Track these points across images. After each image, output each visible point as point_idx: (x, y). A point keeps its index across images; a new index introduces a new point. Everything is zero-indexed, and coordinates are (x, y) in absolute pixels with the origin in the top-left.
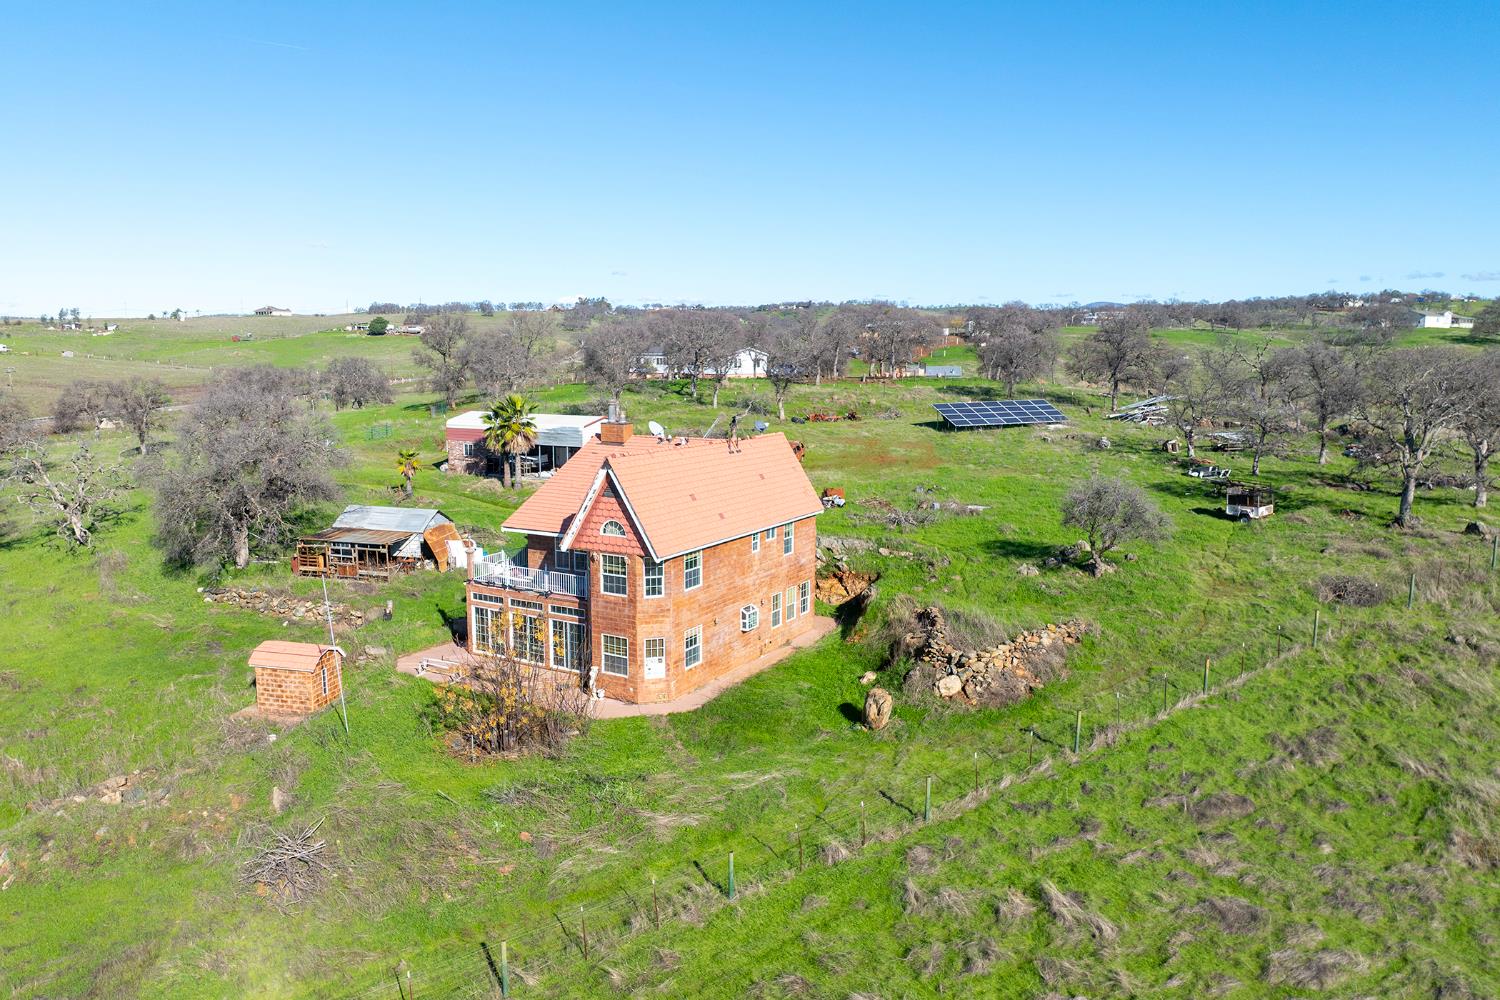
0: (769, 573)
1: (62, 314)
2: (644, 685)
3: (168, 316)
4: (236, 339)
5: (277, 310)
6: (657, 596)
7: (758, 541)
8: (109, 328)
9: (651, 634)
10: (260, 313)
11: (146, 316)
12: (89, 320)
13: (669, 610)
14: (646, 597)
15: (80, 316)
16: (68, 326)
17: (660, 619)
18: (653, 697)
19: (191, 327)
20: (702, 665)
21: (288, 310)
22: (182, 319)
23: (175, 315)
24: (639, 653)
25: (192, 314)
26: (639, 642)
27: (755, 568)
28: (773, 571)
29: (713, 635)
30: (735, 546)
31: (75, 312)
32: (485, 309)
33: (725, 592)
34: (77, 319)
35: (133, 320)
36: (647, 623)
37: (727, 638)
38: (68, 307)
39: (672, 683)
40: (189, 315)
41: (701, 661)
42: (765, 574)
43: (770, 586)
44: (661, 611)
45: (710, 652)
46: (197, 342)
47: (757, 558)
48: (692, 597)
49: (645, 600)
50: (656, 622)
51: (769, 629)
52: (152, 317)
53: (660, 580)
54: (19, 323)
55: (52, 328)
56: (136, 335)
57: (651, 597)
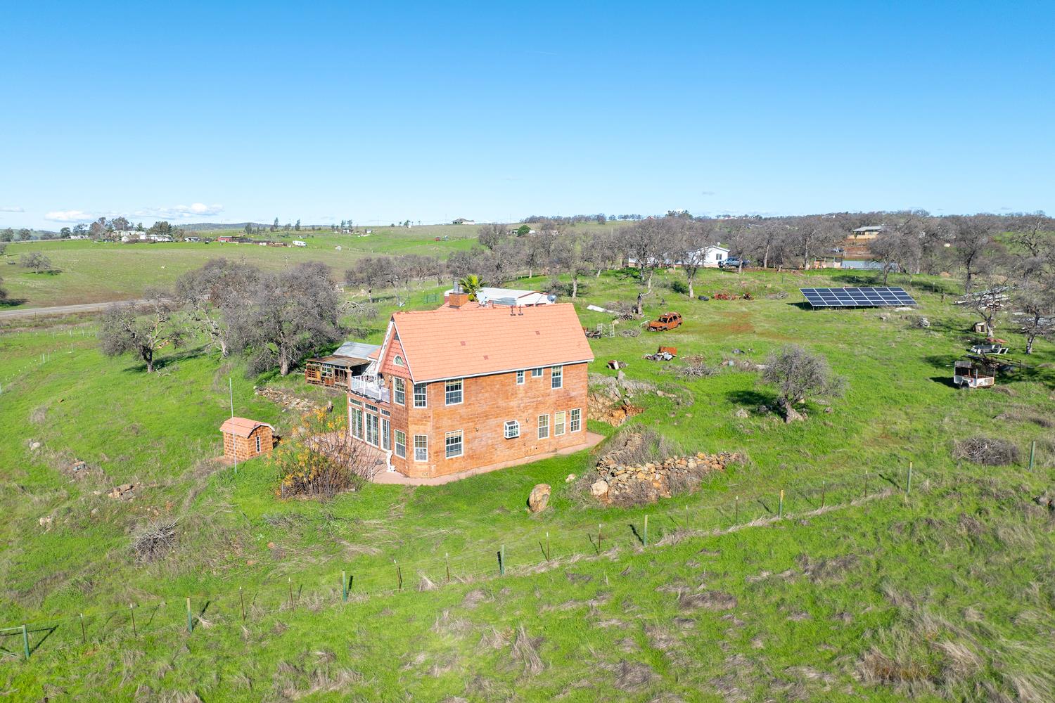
0: (535, 400)
1: (343, 223)
2: (414, 465)
3: (402, 225)
4: (438, 240)
5: (465, 220)
6: (422, 407)
7: (524, 376)
8: (368, 232)
9: (418, 431)
10: (455, 223)
11: (390, 225)
12: (357, 227)
13: (429, 417)
14: (415, 407)
15: (353, 225)
16: (344, 231)
17: (424, 422)
18: (420, 474)
19: (414, 232)
20: (464, 457)
21: (473, 221)
22: (410, 227)
23: (406, 224)
24: (410, 443)
25: (416, 224)
26: (410, 436)
27: (520, 396)
28: (539, 399)
29: (475, 438)
30: (498, 379)
31: (350, 222)
32: (600, 219)
33: (487, 409)
34: (350, 227)
35: (383, 227)
36: (415, 424)
37: (490, 441)
38: (346, 220)
39: (433, 467)
40: (414, 224)
41: (462, 454)
42: (529, 401)
43: (536, 409)
44: (425, 418)
45: (471, 449)
46: (415, 241)
47: (521, 388)
48: (452, 411)
49: (415, 410)
50: (422, 424)
51: (536, 439)
52: (393, 226)
53: (424, 396)
54: (320, 229)
55: (336, 232)
56: (382, 235)
57: (418, 407)
